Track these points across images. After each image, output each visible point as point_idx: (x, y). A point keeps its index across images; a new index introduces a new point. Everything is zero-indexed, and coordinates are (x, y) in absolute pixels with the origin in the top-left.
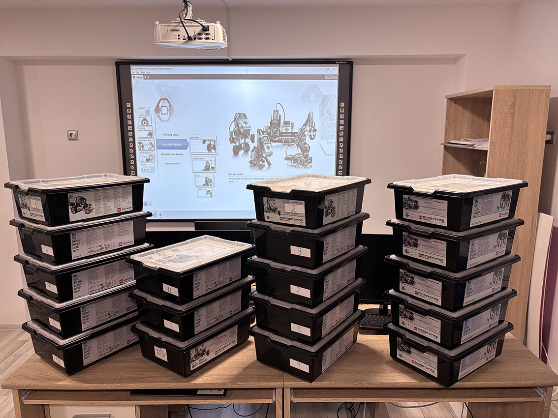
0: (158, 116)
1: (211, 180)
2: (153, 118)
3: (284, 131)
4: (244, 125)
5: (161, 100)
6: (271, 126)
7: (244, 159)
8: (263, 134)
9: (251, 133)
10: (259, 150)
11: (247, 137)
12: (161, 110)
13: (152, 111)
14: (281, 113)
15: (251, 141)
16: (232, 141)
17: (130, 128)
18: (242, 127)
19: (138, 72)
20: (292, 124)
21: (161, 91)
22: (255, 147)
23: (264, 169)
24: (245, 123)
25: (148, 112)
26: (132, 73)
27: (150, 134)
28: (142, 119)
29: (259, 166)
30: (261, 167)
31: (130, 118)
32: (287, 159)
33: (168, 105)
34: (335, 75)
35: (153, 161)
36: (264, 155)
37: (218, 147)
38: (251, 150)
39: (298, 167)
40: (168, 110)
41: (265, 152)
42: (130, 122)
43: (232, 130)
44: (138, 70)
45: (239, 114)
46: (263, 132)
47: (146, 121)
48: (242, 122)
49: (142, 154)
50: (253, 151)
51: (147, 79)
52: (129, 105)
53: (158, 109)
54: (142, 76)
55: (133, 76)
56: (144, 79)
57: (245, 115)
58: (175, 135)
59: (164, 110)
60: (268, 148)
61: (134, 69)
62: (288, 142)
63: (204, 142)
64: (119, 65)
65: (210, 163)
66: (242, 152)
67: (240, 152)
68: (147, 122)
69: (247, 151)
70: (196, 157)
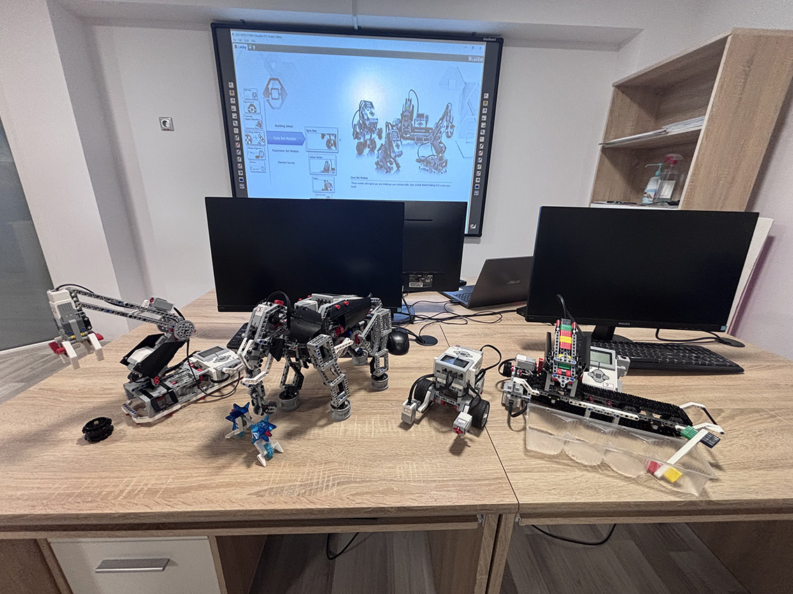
0: (268, 101)
1: (331, 184)
2: (262, 104)
3: (417, 126)
4: (370, 116)
5: (271, 79)
6: (402, 118)
7: (370, 160)
8: (392, 129)
9: (378, 127)
10: (387, 149)
11: (374, 132)
12: (271, 94)
13: (261, 95)
14: (414, 102)
15: (377, 137)
16: (356, 136)
17: (234, 115)
18: (368, 119)
19: (241, 40)
20: (427, 117)
21: (270, 67)
22: (382, 144)
23: (392, 172)
24: (372, 114)
25: (255, 95)
26: (232, 41)
27: (260, 125)
28: (249, 104)
29: (387, 170)
30: (389, 170)
31: (234, 102)
32: (418, 161)
33: (279, 87)
34: (481, 57)
35: (264, 158)
36: (393, 155)
37: (340, 144)
38: (377, 149)
39: (431, 172)
40: (279, 94)
41: (394, 152)
42: (234, 108)
43: (355, 122)
44: (240, 37)
45: (365, 102)
46: (392, 126)
47: (253, 108)
48: (368, 112)
49: (251, 150)
50: (380, 149)
51: (252, 49)
52: (231, 85)
53: (267, 92)
54: (246, 45)
55: (234, 45)
56: (249, 49)
57: (371, 103)
58: (288, 126)
59: (275, 94)
60: (398, 146)
61: (236, 36)
62: (421, 140)
63: (323, 136)
64: (216, 28)
65: (329, 163)
66: (367, 150)
67: (365, 151)
68: (255, 108)
69: (372, 150)
70: (314, 155)
